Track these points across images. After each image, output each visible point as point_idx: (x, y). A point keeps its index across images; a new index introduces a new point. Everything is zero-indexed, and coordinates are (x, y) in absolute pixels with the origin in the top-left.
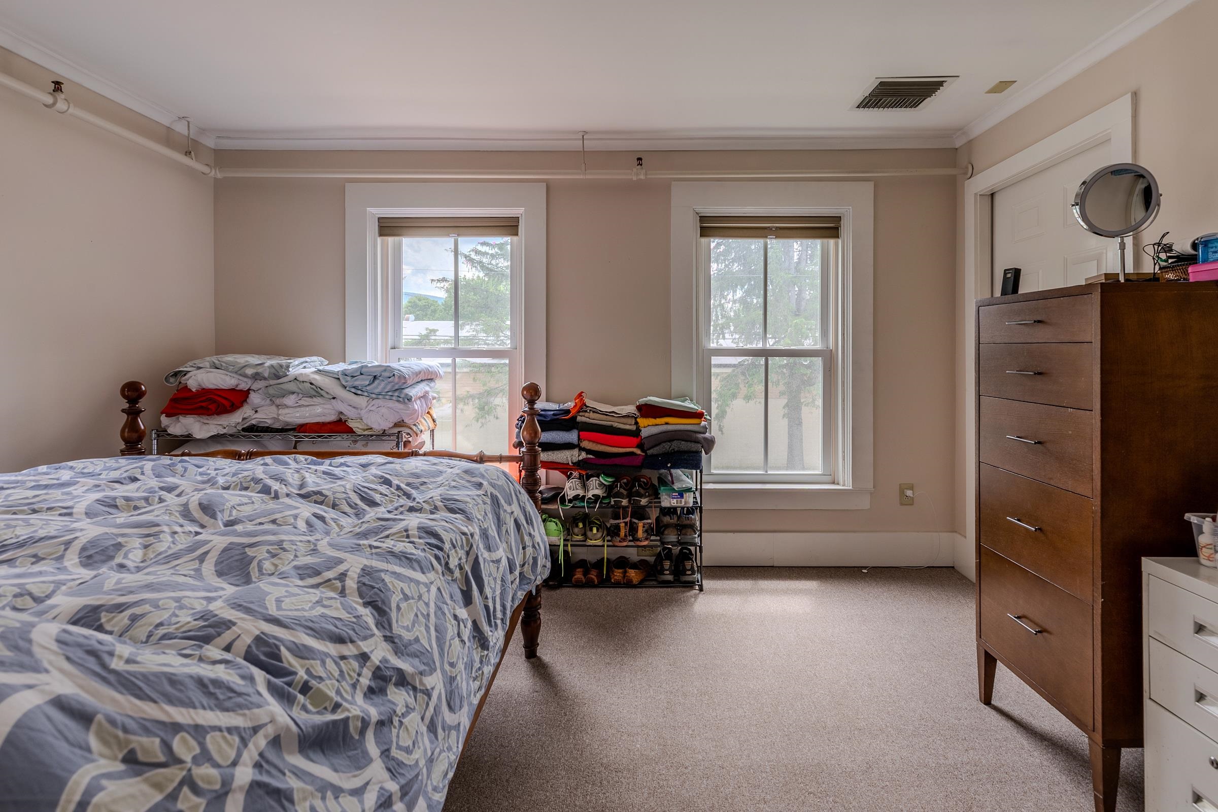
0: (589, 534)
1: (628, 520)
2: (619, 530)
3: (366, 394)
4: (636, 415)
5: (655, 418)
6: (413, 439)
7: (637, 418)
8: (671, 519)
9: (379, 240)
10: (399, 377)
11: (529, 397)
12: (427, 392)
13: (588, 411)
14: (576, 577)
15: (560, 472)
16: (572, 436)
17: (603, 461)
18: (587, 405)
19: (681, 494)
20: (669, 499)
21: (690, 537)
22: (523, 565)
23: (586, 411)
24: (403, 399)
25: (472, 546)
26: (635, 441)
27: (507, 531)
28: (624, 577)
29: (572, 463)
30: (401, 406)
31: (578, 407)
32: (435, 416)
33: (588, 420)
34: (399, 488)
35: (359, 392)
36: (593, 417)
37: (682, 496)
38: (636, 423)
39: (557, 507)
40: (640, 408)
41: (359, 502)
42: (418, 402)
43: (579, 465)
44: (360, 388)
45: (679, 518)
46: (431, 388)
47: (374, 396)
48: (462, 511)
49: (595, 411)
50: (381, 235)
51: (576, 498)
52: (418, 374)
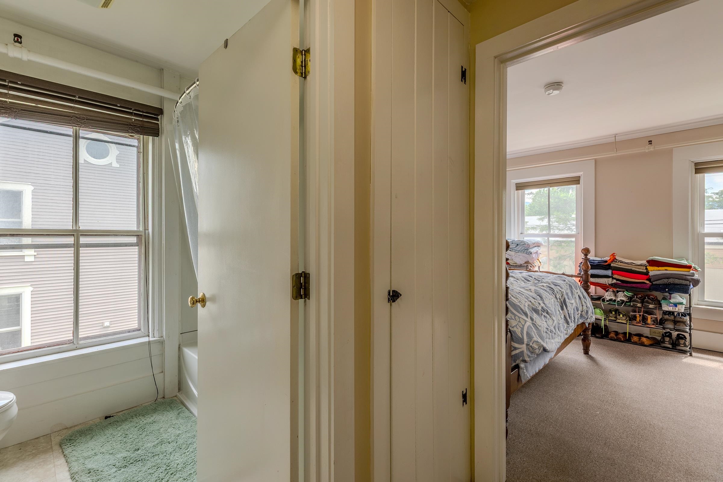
0: (618, 317)
1: (641, 314)
2: (636, 318)
3: (514, 251)
4: (646, 265)
5: (658, 267)
6: (532, 268)
7: (647, 266)
8: (669, 317)
9: (516, 192)
10: (527, 245)
11: (585, 253)
12: (537, 251)
13: (618, 262)
14: (611, 335)
15: (602, 288)
16: (609, 272)
17: (625, 285)
18: (617, 259)
19: (676, 305)
20: (667, 307)
21: (682, 327)
22: (582, 312)
23: (616, 262)
24: (528, 253)
25: (563, 295)
26: (646, 277)
27: (575, 297)
28: (639, 340)
29: (608, 284)
30: (528, 256)
31: (612, 260)
32: (541, 261)
33: (617, 266)
34: (535, 278)
35: (512, 250)
36: (620, 265)
37: (676, 306)
38: (646, 269)
39: (600, 302)
40: (648, 262)
41: (524, 280)
42: (534, 254)
43: (612, 285)
44: (512, 248)
45: (675, 317)
46: (539, 249)
47: (517, 251)
48: (559, 286)
49: (621, 262)
50: (517, 190)
51: (611, 300)
52: (534, 244)
